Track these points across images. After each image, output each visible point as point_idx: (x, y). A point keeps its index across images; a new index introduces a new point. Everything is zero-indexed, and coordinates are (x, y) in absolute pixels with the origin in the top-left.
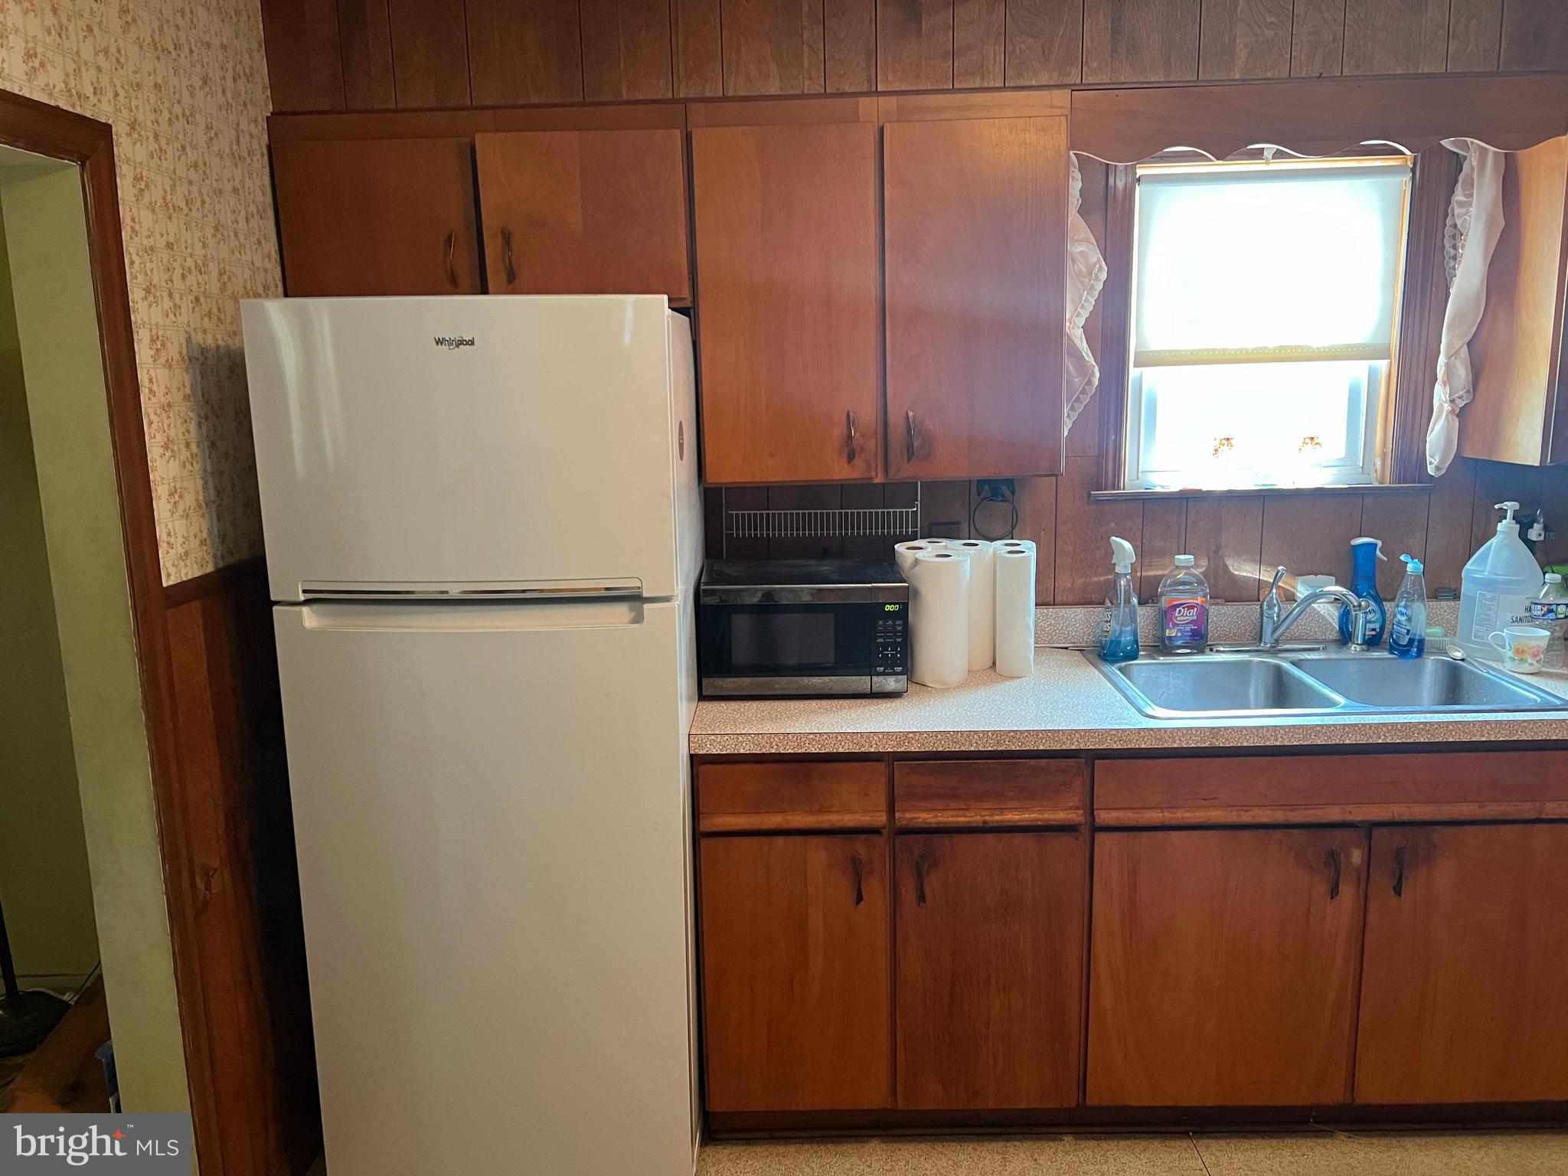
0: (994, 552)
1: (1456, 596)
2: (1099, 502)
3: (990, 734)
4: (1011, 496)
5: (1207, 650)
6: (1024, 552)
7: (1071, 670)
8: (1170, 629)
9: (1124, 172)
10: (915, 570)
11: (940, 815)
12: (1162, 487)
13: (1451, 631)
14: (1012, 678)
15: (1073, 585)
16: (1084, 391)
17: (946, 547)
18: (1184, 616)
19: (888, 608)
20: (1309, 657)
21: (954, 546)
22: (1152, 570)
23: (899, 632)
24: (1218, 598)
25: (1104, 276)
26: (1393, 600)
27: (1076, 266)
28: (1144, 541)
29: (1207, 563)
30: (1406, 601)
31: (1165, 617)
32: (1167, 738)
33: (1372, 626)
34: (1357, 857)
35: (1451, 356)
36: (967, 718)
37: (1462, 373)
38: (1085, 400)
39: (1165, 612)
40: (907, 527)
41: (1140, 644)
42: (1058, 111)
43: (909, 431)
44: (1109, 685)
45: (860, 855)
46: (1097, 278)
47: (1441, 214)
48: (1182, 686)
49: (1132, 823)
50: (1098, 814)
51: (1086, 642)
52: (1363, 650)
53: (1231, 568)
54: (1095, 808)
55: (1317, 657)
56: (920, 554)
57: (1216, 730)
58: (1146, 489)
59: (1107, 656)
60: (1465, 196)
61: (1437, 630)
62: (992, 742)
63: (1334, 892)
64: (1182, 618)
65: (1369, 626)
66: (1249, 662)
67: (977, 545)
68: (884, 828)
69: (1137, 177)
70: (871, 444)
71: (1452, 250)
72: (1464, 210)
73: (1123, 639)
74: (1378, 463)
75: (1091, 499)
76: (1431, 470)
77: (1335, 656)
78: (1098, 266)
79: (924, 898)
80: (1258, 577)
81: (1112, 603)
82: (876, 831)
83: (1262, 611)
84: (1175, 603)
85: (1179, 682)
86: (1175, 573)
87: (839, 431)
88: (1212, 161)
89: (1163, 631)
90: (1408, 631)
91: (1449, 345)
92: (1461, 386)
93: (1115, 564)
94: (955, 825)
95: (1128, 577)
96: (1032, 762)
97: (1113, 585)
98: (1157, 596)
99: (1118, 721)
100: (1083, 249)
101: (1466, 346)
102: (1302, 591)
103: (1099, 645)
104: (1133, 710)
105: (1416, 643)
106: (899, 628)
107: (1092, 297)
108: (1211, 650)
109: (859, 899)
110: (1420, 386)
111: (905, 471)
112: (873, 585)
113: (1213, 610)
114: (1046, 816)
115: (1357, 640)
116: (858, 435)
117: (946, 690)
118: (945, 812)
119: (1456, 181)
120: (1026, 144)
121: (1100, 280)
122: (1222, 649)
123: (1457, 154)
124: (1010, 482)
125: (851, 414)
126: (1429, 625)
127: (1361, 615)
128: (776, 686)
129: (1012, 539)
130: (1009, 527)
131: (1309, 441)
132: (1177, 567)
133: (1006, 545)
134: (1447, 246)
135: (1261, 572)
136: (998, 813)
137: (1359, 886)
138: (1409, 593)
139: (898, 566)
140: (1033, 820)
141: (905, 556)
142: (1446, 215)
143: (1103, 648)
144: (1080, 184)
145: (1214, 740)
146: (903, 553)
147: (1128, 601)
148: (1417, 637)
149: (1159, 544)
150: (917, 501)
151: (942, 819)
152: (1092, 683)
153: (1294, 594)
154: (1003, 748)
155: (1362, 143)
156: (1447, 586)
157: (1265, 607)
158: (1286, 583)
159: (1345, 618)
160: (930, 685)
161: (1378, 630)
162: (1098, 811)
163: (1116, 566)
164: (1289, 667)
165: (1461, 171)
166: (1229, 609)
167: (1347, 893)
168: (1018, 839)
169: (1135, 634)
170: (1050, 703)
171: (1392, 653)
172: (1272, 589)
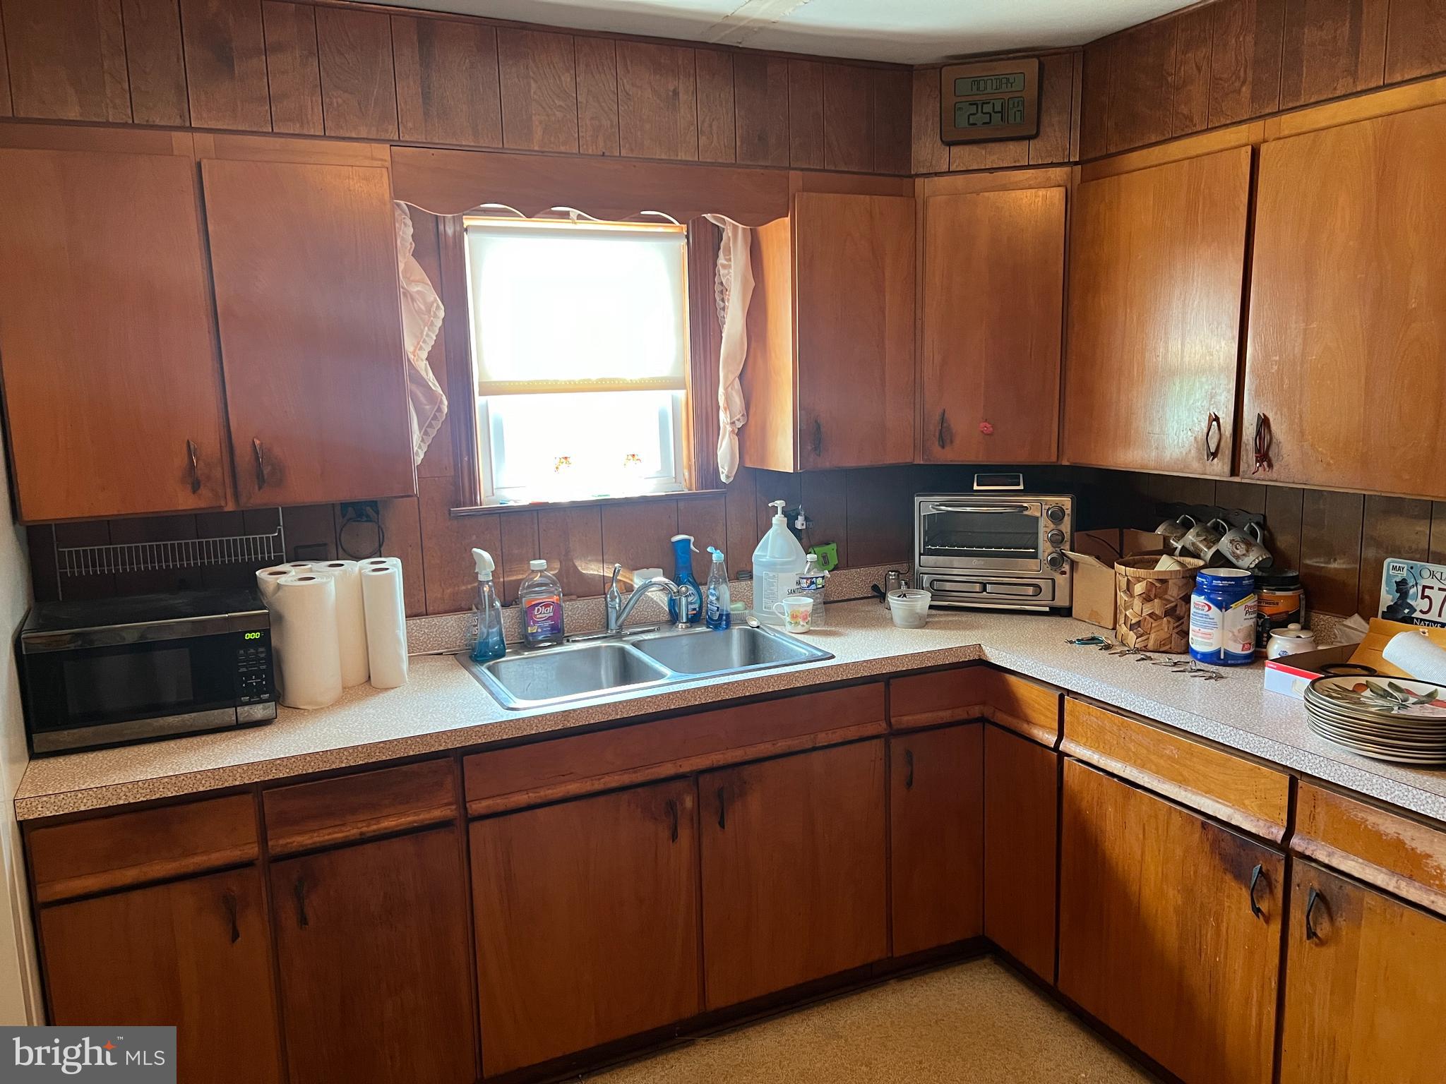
0: (360, 571)
1: (751, 577)
2: (458, 517)
3: (359, 748)
4: (376, 515)
5: (565, 642)
6: (388, 569)
7: (443, 675)
8: (532, 626)
9: (452, 222)
10: (277, 595)
11: (316, 834)
12: (515, 502)
13: (749, 605)
14: (387, 689)
15: (443, 595)
16: (435, 418)
17: (311, 570)
18: (543, 614)
19: (249, 636)
20: (646, 638)
21: (319, 569)
22: (513, 575)
23: (262, 659)
24: (571, 595)
25: (442, 314)
26: (706, 584)
27: (415, 304)
28: (504, 550)
29: (559, 566)
30: (715, 584)
31: (526, 616)
32: (525, 727)
33: (693, 606)
34: (689, 802)
35: (727, 388)
36: (337, 736)
37: (738, 401)
38: (438, 425)
39: (526, 612)
40: (269, 552)
41: (506, 643)
42: (379, 163)
43: (257, 458)
44: (477, 684)
45: (233, 892)
46: (436, 316)
47: (711, 274)
48: (545, 675)
49: (501, 808)
50: (471, 806)
51: (459, 646)
52: (687, 627)
53: (579, 568)
54: (467, 800)
55: (653, 637)
56: (282, 580)
57: (567, 713)
58: (501, 504)
59: (478, 657)
60: (726, 260)
61: (739, 605)
62: (362, 755)
63: (674, 836)
64: (540, 616)
65: (691, 607)
66: (598, 648)
67: (342, 565)
68: (257, 859)
69: (465, 227)
70: (217, 473)
71: (721, 303)
72: (726, 271)
73: (490, 640)
74: (687, 474)
75: (452, 515)
76: (723, 478)
77: (667, 634)
78: (435, 305)
79: (305, 919)
80: (602, 574)
81: (477, 609)
82: (247, 864)
83: (606, 602)
84: (533, 603)
85: (543, 672)
86: (531, 577)
87: (180, 461)
88: (521, 217)
89: (526, 630)
90: (718, 608)
91: (726, 377)
92: (738, 411)
93: (477, 573)
94: (332, 842)
95: (490, 583)
96: (404, 768)
97: (478, 591)
98: (518, 598)
99: (482, 718)
100: (419, 288)
101: (737, 379)
102: (637, 582)
103: (470, 647)
104: (497, 704)
105: (724, 618)
106: (263, 655)
107: (433, 332)
108: (568, 641)
109: (235, 936)
110: (709, 410)
111: (258, 498)
112: (229, 614)
113: (567, 605)
114: (421, 817)
115: (683, 620)
116: (201, 464)
117: (320, 710)
118: (321, 831)
119: (719, 249)
120: (350, 190)
121: (439, 318)
122: (577, 639)
123: (718, 226)
124: (373, 504)
125: (191, 443)
126: (732, 601)
127: (684, 600)
128: (125, 732)
129: (381, 557)
130: (377, 545)
131: (630, 457)
132: (533, 571)
133: (372, 563)
134: (718, 299)
135: (605, 569)
136: (374, 822)
137: (693, 828)
138: (716, 578)
139: (261, 592)
140: (410, 823)
141: (266, 582)
142: (715, 275)
143: (473, 649)
144: (411, 231)
145: (566, 722)
146: (266, 579)
147: (492, 606)
148: (725, 613)
149: (516, 552)
150: (280, 525)
151: (317, 839)
152: (462, 685)
153: (632, 586)
154: (374, 760)
155: (643, 213)
156: (745, 569)
157: (609, 599)
158: (625, 577)
159: (673, 603)
160: (302, 707)
161: (698, 609)
162: (471, 803)
163: (479, 575)
164: (631, 649)
165: (722, 240)
166: (580, 604)
167: (685, 835)
168: (396, 845)
169: (501, 635)
170: (422, 709)
171: (708, 627)
172: (612, 584)
